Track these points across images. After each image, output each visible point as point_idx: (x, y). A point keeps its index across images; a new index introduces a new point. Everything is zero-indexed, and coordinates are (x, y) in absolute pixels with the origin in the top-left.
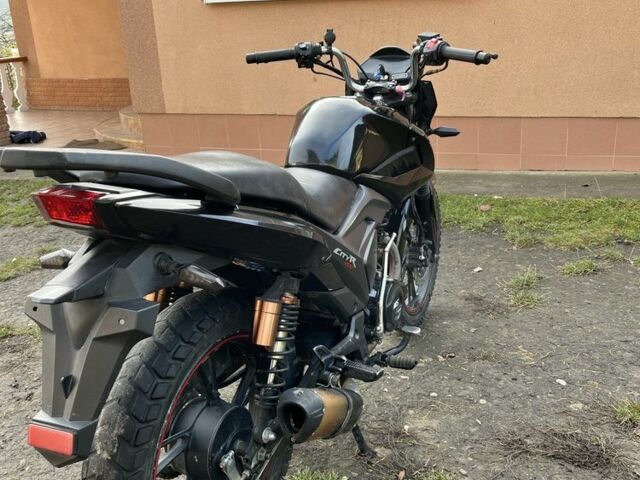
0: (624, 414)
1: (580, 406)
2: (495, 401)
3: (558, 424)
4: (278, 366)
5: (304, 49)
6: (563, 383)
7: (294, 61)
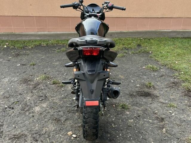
0: (148, 85)
1: (138, 85)
2: (122, 87)
3: (137, 89)
4: (107, 84)
5: (76, 4)
6: (133, 81)
7: (72, 7)
